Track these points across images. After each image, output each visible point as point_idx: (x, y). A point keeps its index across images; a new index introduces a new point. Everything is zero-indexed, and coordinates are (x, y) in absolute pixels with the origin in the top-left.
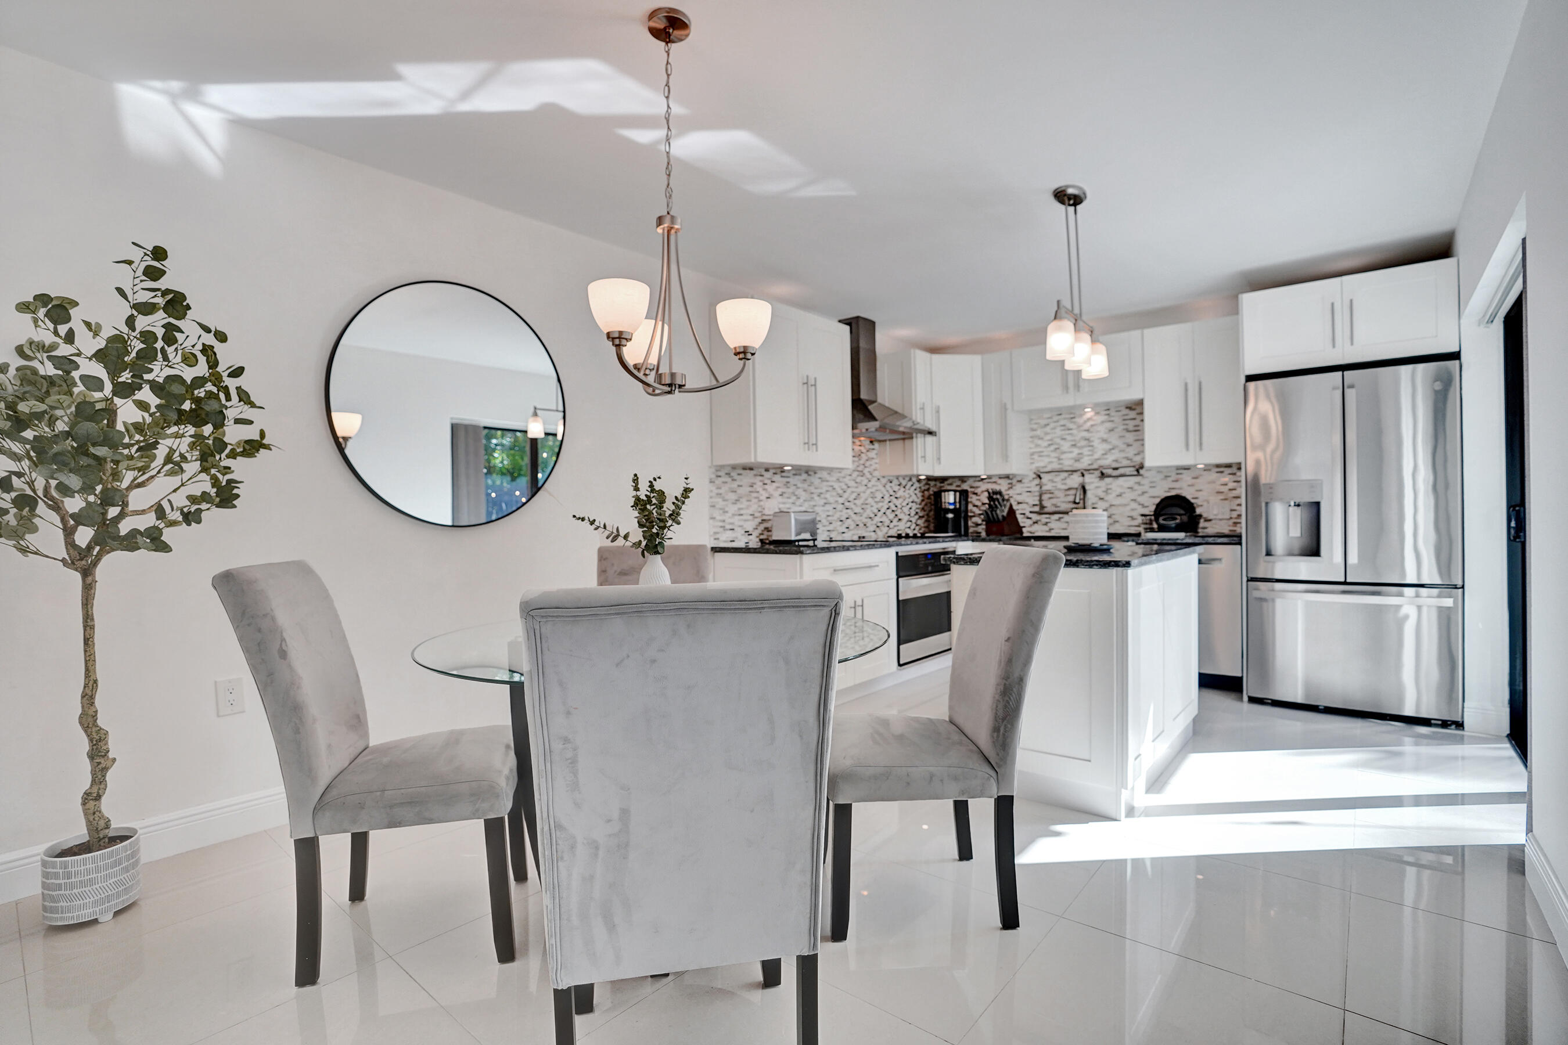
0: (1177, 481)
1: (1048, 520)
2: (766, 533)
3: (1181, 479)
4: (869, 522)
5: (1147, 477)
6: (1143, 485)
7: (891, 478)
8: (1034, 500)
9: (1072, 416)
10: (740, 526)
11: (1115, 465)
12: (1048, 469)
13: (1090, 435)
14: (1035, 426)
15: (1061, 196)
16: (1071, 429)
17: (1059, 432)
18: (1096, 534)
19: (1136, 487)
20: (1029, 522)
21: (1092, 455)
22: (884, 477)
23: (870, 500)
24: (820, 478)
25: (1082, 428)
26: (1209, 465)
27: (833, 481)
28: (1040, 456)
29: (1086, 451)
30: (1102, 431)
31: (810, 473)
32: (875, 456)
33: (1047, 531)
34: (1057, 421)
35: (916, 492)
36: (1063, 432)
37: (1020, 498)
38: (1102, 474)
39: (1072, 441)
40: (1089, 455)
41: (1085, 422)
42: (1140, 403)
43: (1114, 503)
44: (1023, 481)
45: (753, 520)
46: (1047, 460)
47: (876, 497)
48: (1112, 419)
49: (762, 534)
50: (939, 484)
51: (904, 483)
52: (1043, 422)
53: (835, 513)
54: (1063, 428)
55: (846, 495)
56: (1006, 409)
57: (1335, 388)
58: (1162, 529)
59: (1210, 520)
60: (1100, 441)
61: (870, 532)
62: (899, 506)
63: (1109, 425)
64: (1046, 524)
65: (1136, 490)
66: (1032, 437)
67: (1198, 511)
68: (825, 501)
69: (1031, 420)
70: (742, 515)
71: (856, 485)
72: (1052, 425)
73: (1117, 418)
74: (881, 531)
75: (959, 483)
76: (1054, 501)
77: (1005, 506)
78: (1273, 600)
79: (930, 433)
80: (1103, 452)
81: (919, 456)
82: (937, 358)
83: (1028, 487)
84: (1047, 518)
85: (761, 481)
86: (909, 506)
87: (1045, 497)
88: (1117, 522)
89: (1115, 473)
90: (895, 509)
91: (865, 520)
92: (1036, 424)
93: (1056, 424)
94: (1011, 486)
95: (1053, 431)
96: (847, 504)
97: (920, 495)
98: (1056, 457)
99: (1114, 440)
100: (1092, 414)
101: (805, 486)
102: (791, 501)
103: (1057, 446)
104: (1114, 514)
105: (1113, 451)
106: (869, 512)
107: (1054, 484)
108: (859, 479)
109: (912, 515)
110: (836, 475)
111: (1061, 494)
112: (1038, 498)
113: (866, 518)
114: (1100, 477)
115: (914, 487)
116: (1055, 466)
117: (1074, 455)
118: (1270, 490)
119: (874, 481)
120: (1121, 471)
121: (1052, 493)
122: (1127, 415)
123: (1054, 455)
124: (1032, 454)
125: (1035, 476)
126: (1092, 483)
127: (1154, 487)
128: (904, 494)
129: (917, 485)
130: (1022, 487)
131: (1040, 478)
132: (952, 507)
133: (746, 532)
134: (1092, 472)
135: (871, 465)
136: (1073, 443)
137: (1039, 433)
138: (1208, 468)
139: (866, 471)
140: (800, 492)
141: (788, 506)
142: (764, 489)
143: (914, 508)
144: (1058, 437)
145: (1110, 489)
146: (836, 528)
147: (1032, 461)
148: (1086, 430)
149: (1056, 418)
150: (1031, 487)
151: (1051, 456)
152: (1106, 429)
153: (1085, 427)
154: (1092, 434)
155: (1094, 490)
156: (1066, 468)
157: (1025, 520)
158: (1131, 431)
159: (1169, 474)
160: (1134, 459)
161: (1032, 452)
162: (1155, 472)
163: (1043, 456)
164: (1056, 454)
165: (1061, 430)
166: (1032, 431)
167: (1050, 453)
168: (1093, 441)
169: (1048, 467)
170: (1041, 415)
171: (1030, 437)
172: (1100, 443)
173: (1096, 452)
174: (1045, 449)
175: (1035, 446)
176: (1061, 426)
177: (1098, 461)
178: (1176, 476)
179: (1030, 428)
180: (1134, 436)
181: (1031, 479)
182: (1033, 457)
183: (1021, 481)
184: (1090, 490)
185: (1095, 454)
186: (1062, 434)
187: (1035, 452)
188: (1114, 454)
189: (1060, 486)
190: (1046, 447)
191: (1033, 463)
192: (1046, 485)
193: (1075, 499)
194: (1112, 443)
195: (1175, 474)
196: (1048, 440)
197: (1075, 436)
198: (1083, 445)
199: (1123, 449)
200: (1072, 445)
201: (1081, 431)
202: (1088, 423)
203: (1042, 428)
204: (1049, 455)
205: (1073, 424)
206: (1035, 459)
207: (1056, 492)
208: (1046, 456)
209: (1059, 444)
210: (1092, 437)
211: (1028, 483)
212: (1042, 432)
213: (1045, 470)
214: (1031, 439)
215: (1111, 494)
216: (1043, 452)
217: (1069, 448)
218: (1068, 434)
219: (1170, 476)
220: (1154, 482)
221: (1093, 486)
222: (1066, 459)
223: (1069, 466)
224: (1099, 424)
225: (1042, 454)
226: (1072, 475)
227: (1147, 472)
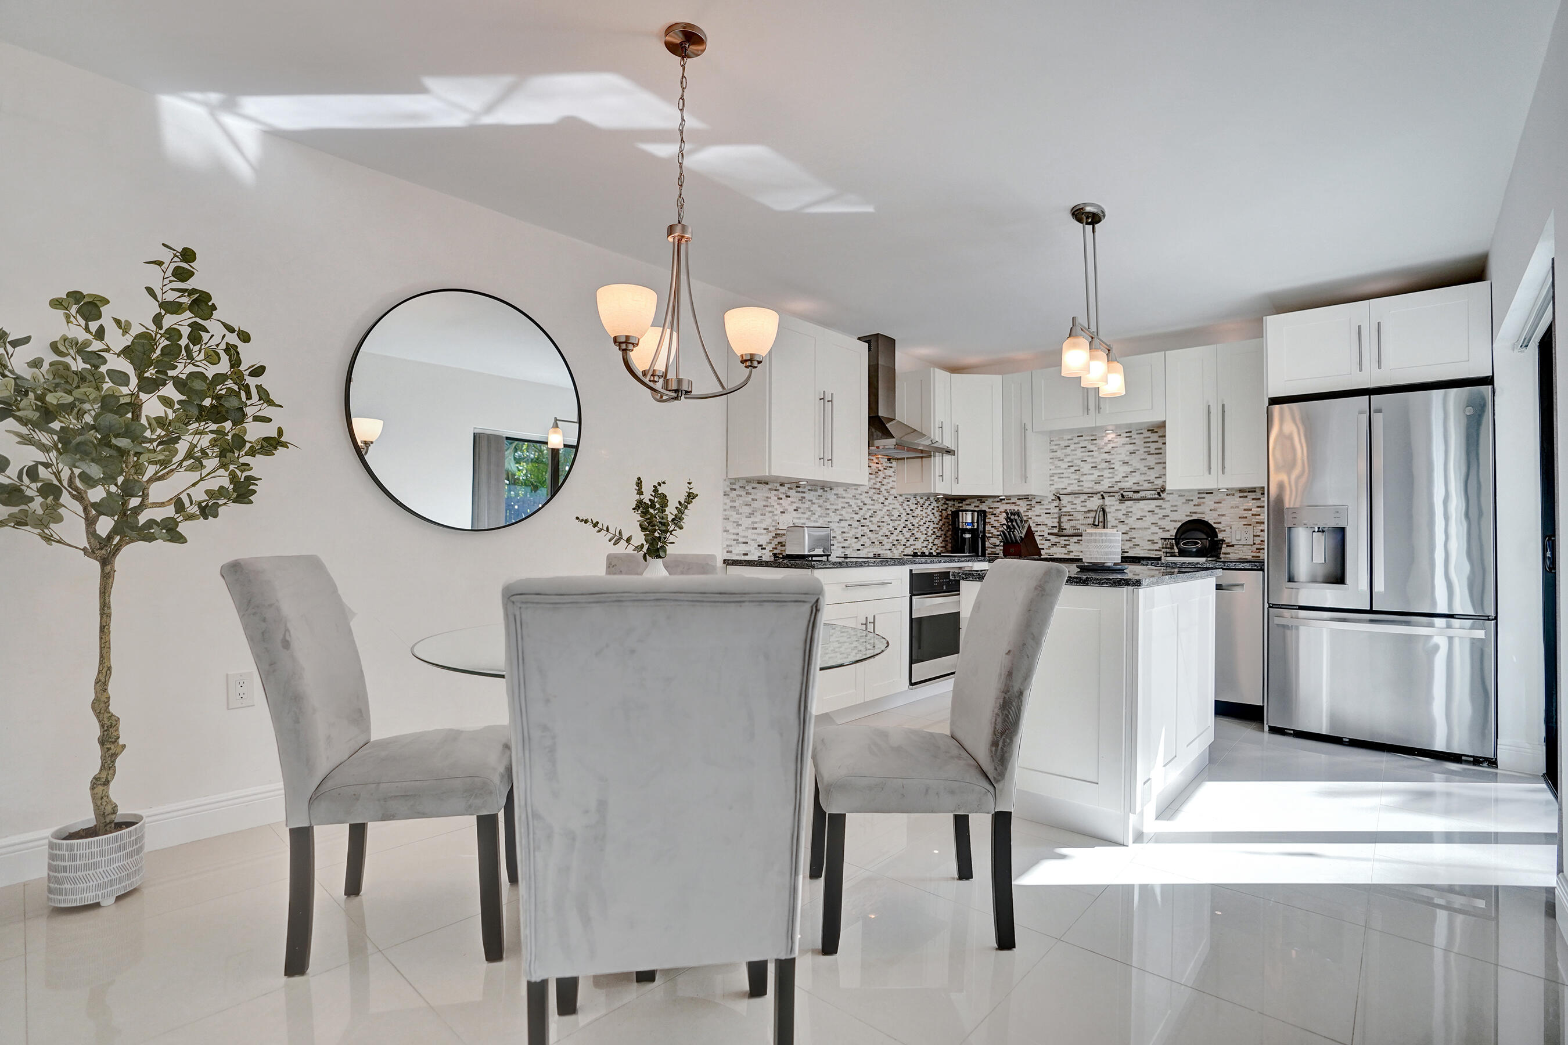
0: (1199, 505)
1: (1067, 543)
2: (779, 547)
3: (1204, 503)
4: (885, 540)
5: (1169, 501)
6: (1165, 509)
7: (909, 497)
8: (1053, 523)
9: (1093, 438)
10: (753, 540)
11: (1135, 488)
12: (1068, 491)
13: (1110, 457)
14: (1055, 448)
15: (1079, 214)
16: (1093, 451)
17: (1079, 453)
18: (1110, 553)
19: (1157, 510)
20: (1047, 544)
21: (1113, 478)
22: (901, 495)
23: (886, 518)
24: (835, 494)
25: (1102, 450)
26: (1232, 489)
27: (849, 498)
28: (1059, 478)
29: (1106, 473)
30: (1123, 453)
31: (826, 489)
32: (892, 474)
33: (1065, 554)
34: (1078, 443)
35: (933, 511)
36: (1083, 454)
37: (1038, 520)
38: (1123, 496)
39: (1092, 463)
40: (1109, 478)
41: (1106, 444)
42: (1163, 425)
43: (1134, 527)
44: (1042, 503)
45: (768, 534)
46: (1066, 481)
47: (893, 516)
48: (1134, 441)
49: (776, 548)
50: (957, 505)
51: (922, 502)
52: (1064, 443)
53: (851, 530)
54: (1083, 449)
55: (861, 513)
56: (1025, 430)
57: (1361, 412)
58: (1183, 553)
59: (1233, 546)
60: (1121, 463)
61: (886, 550)
62: (917, 525)
63: (1131, 448)
64: (1065, 546)
65: (1156, 514)
67: (1220, 536)
68: (840, 517)
69: (1051, 441)
70: (756, 529)
71: (872, 502)
72: (1072, 447)
73: (1139, 440)
74: (897, 549)
75: (977, 503)
76: (1073, 523)
77: (1023, 527)
78: (1297, 628)
79: (949, 452)
80: (1124, 475)
81: (937, 474)
82: (956, 376)
83: (1047, 509)
84: (1065, 540)
85: (775, 495)
86: (926, 526)
87: (1064, 519)
88: (1137, 545)
89: (1136, 496)
90: (912, 527)
91: (880, 538)
93: (1076, 445)
94: (1030, 507)
95: (1073, 453)
96: (862, 521)
97: (937, 514)
98: (1075, 479)
99: (1135, 462)
100: (1113, 436)
101: (821, 502)
102: (806, 516)
103: (1077, 468)
105: (1133, 474)
106: (885, 530)
107: (1074, 506)
108: (875, 497)
109: (929, 534)
110: (853, 492)
111: (1080, 516)
112: (1057, 520)
113: (882, 536)
114: (1120, 500)
115: (931, 507)
116: (1075, 488)
117: (1094, 477)
118: (1295, 516)
119: (891, 499)
120: (1142, 494)
121: (1072, 515)
122: (1149, 437)
123: (1074, 476)
124: (1052, 476)
125: (1053, 497)
126: (1113, 505)
127: (1176, 511)
128: (921, 513)
129: (935, 504)
130: (1042, 509)
131: (1060, 500)
132: (969, 527)
133: (759, 546)
134: (1112, 494)
135: (889, 483)
136: (1094, 465)
137: (1059, 454)
138: (1230, 493)
139: (883, 489)
140: (815, 508)
141: (802, 521)
142: (778, 504)
143: (931, 528)
144: (1080, 459)
145: (1130, 512)
146: (850, 544)
147: (1051, 483)
148: (1106, 453)
149: (1076, 440)
150: (1050, 509)
151: (1071, 478)
152: (1127, 451)
153: (1106, 449)
154: (1113, 457)
155: (1114, 512)
156: (1086, 490)
157: (1043, 542)
158: (1153, 454)
159: (1191, 498)
160: (1156, 483)
161: (1052, 474)
162: (1177, 496)
163: (1063, 478)
164: (1076, 475)
165: (1082, 452)
166: (1052, 452)
167: (1070, 475)
168: (1114, 464)
169: (1068, 488)
170: (1061, 437)
171: (1051, 459)
172: (1120, 465)
173: (1117, 475)
174: (1065, 471)
175: (1055, 467)
176: (1082, 447)
177: (1119, 483)
178: (1199, 500)
179: (1051, 450)
180: (1156, 459)
181: (1051, 500)
182: (1053, 478)
183: (1040, 502)
184: (1110, 513)
185: (1115, 477)
186: (1083, 456)
187: (1055, 474)
188: (1135, 476)
189: (1079, 508)
190: (1066, 469)
191: (1053, 485)
192: (1066, 507)
193: (1094, 521)
194: (1134, 465)
195: (1197, 498)
196: (1069, 462)
197: (1096, 458)
198: (1104, 467)
199: (1145, 472)
200: (1092, 467)
201: (1102, 453)
202: (1109, 445)
203: (1062, 449)
204: (1069, 477)
205: (1094, 446)
206: (1055, 481)
207: (1075, 514)
208: (1065, 478)
209: (1079, 466)
210: (1113, 459)
211: (1047, 505)
212: (1062, 453)
213: (1065, 491)
214: (1051, 461)
215: (1131, 517)
216: (1063, 473)
217: (1090, 470)
218: (1089, 456)
219: (1192, 500)
220: (1175, 506)
221: (1113, 509)
222: (1087, 481)
223: (1089, 488)
224: (1120, 447)
225: (1062, 476)
226: (1093, 497)
227: (1168, 495)
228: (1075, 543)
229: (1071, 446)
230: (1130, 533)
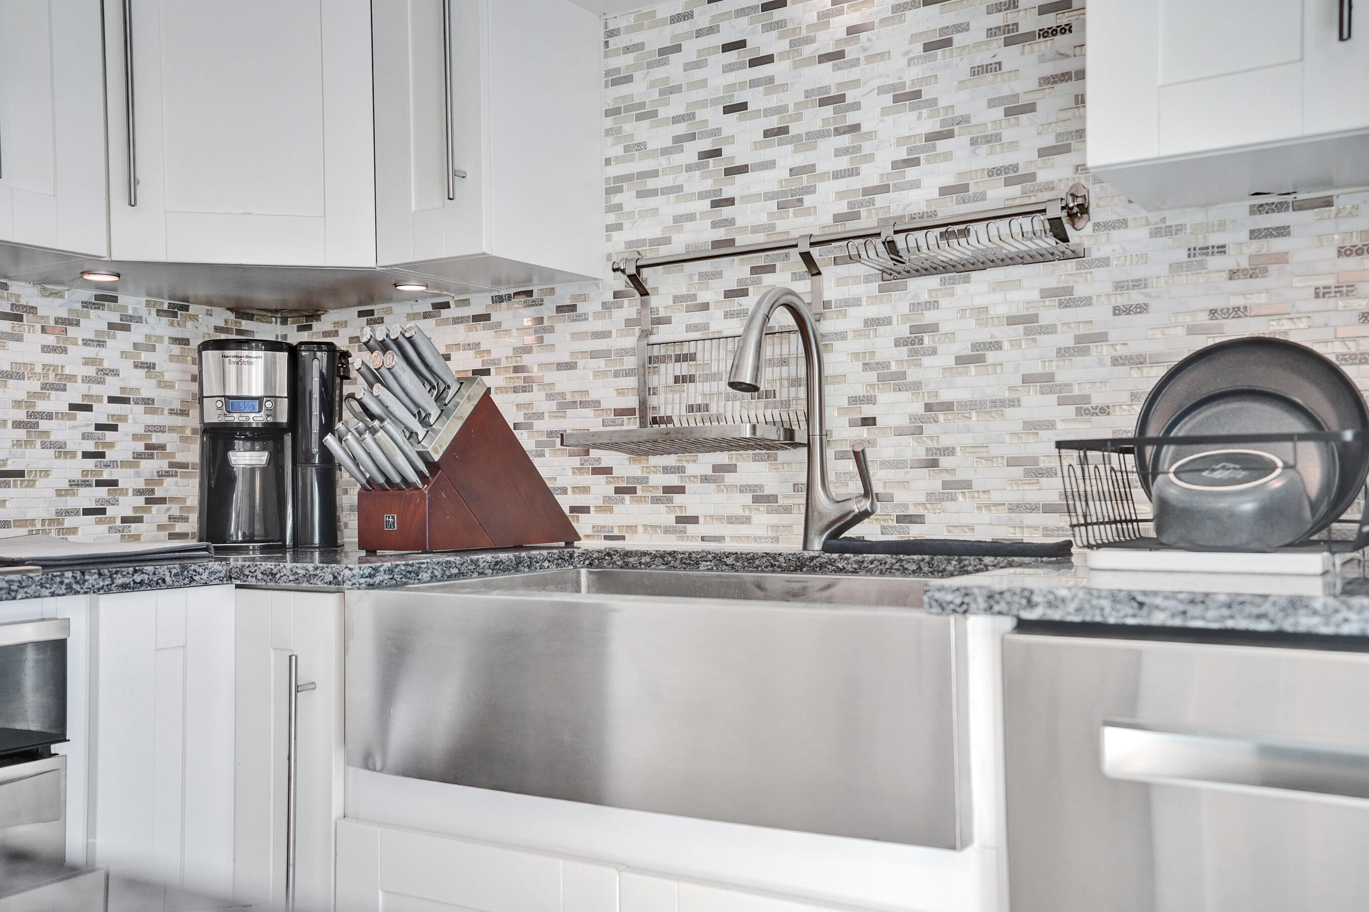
0: (1255, 271)
1: (673, 480)
3: (1282, 258)
5: (1105, 262)
6: (1087, 301)
8: (620, 392)
11: (953, 211)
12: (677, 247)
13: (845, 75)
14: (623, 61)
16: (769, 59)
19: (1049, 315)
20: (601, 487)
21: (853, 172)
25: (808, 50)
28: (641, 194)
29: (825, 155)
33: (667, 530)
34: (712, 30)
36: (733, 77)
37: (565, 382)
38: (895, 256)
39: (768, 112)
40: (838, 175)
43: (946, 395)
44: (580, 307)
46: (668, 207)
54: (733, 55)
60: (888, 99)
65: (1050, 329)
66: (610, 113)
69: (611, 34)
72: (691, 49)
76: (694, 393)
80: (903, 153)
83: (597, 335)
84: (666, 470)
87: (662, 374)
88: (967, 485)
89: (957, 250)
92: (627, 50)
95: (697, 74)
98: (702, 196)
103: (707, 145)
104: (949, 451)
105: (942, 146)
107: (698, 318)
112: (635, 380)
116: (700, 233)
117: (778, 177)
120: (980, 239)
121: (691, 357)
123: (699, 183)
124: (616, 187)
125: (621, 283)
126: (856, 302)
127: (1142, 309)
130: (576, 336)
131: (644, 293)
134: (847, 248)
136: (774, 122)
144: (715, 102)
145: (933, 328)
147: (612, 219)
150: (606, 334)
151: (687, 190)
152: (914, 38)
153: (826, 42)
154: (853, 74)
155: (858, 333)
156: (743, 241)
157: (588, 479)
158: (1028, 37)
159: (1215, 239)
160: (1043, 176)
161: (618, 179)
162: (1144, 232)
163: (653, 193)
164: (703, 178)
165: (728, 69)
166: (615, 83)
167: (682, 178)
168: (856, 106)
169: (676, 238)
170: (646, 9)
171: (608, 113)
172: (885, 111)
173: (870, 158)
174: (663, 161)
175: (627, 149)
176: (727, 48)
177: (878, 197)
178: (1255, 246)
179: (608, 73)
180: (1042, 59)
181: (609, 297)
182: (616, 199)
183: (572, 308)
184: (842, 336)
185: (865, 168)
186: (731, 87)
187: (628, 178)
188: (947, 156)
189: (719, 323)
190: (665, 152)
191: (618, 227)
192: (667, 321)
193: (736, 367)
194: (942, 103)
195: (1244, 235)
196: (677, 120)
197: (784, 87)
198: (818, 126)
199: (990, 130)
200: (767, 134)
201: (808, 62)
202: (835, 21)
203: (650, 65)
204: (678, 189)
205: (775, 33)
206: (626, 208)
207: (704, 352)
208: (666, 191)
209: (718, 131)
210: (855, 84)
211: (597, 316)
212: (652, 84)
213: (664, 252)
214: (609, 122)
215: (934, 352)
216: (654, 174)
217: (757, 146)
218: (754, 83)
219: (1221, 249)
220: (1138, 284)
221: (854, 319)
222: (748, 199)
223: (755, 229)
224: (884, 21)
225: (651, 184)
226: (771, 269)
227: (1102, 236)
228: (705, 479)
229: (685, 45)
230: (930, 429)
